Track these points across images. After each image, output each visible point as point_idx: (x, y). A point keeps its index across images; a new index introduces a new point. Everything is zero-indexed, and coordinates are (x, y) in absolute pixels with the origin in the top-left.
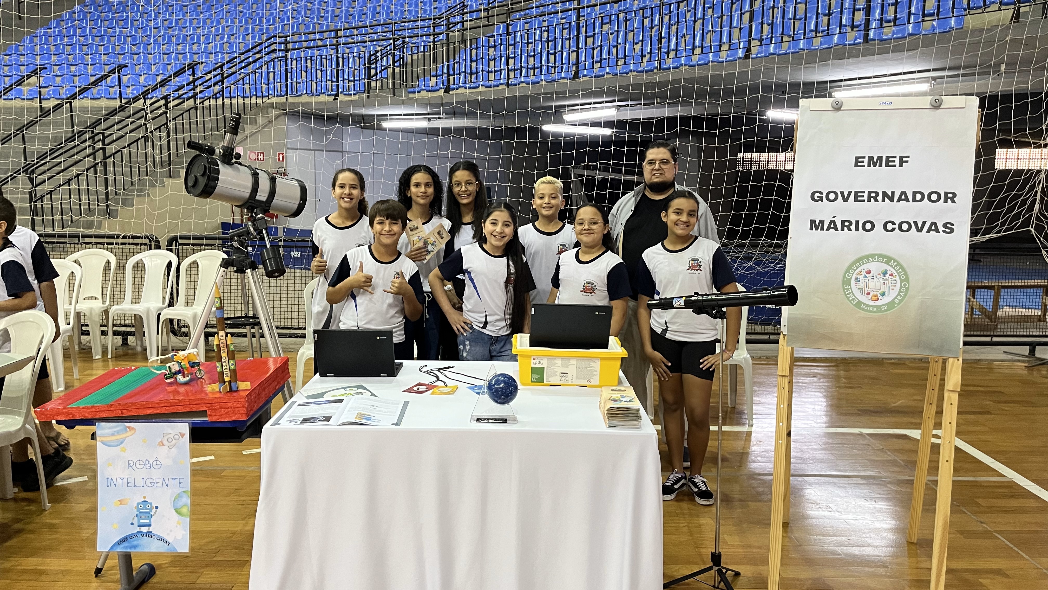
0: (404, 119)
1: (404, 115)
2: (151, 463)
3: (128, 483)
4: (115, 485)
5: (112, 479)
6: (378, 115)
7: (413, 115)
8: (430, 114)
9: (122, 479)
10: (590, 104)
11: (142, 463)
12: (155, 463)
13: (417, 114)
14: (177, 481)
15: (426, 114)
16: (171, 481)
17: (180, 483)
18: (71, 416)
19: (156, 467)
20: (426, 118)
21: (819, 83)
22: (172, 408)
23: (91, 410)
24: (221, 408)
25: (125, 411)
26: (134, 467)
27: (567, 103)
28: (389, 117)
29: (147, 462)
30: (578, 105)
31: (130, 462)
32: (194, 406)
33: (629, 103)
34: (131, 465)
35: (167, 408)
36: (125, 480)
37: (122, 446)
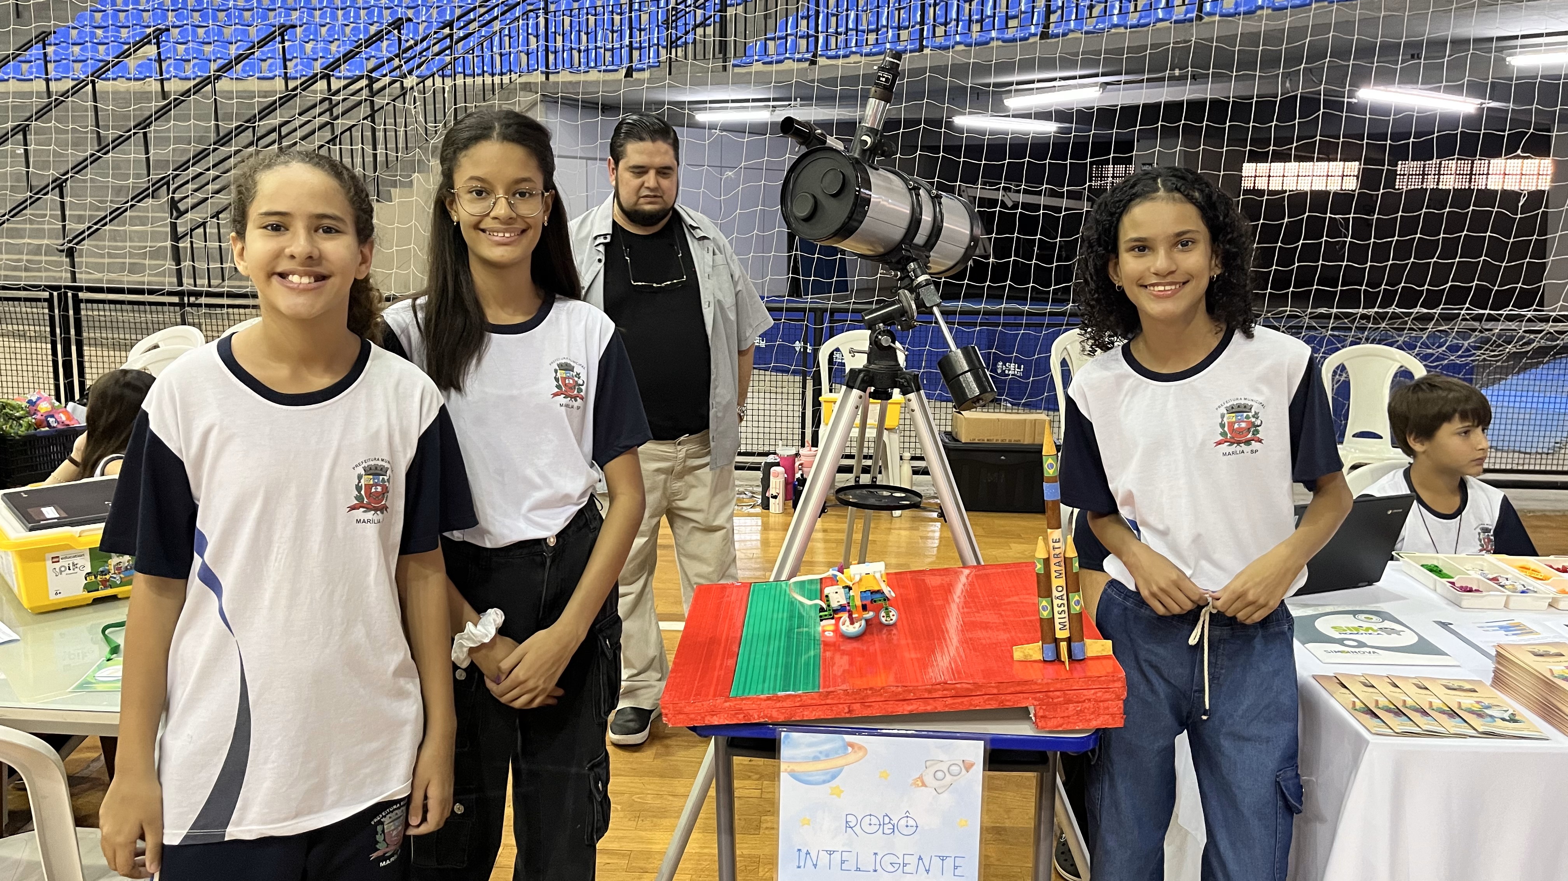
0: (732, 108)
1: (733, 101)
2: (895, 821)
3: (843, 862)
4: (815, 866)
5: (808, 853)
6: (690, 103)
7: (747, 101)
8: (775, 100)
9: (830, 853)
10: (1054, 79)
11: (874, 821)
12: (903, 822)
13: (754, 100)
14: (949, 863)
15: (768, 100)
16: (937, 862)
17: (956, 868)
18: (741, 716)
19: (906, 831)
20: (768, 106)
21: (1477, 41)
22: (959, 700)
23: (785, 704)
24: (1069, 701)
25: (856, 707)
26: (857, 829)
27: (1015, 78)
28: (708, 105)
29: (887, 820)
30: (1032, 82)
31: (850, 818)
32: (1009, 697)
33: (1123, 78)
34: (852, 825)
35: (949, 701)
36: (836, 857)
37: (834, 783)
